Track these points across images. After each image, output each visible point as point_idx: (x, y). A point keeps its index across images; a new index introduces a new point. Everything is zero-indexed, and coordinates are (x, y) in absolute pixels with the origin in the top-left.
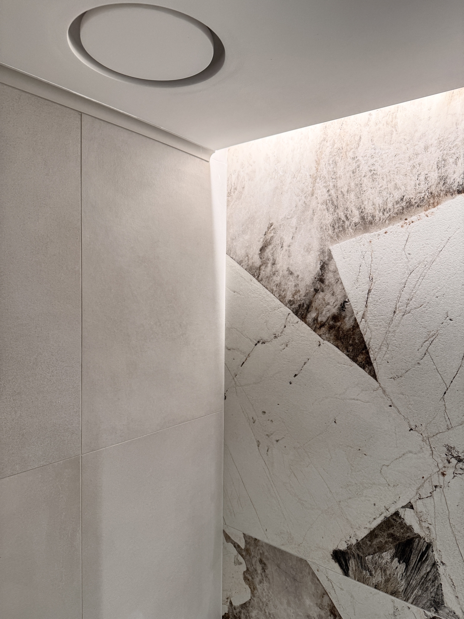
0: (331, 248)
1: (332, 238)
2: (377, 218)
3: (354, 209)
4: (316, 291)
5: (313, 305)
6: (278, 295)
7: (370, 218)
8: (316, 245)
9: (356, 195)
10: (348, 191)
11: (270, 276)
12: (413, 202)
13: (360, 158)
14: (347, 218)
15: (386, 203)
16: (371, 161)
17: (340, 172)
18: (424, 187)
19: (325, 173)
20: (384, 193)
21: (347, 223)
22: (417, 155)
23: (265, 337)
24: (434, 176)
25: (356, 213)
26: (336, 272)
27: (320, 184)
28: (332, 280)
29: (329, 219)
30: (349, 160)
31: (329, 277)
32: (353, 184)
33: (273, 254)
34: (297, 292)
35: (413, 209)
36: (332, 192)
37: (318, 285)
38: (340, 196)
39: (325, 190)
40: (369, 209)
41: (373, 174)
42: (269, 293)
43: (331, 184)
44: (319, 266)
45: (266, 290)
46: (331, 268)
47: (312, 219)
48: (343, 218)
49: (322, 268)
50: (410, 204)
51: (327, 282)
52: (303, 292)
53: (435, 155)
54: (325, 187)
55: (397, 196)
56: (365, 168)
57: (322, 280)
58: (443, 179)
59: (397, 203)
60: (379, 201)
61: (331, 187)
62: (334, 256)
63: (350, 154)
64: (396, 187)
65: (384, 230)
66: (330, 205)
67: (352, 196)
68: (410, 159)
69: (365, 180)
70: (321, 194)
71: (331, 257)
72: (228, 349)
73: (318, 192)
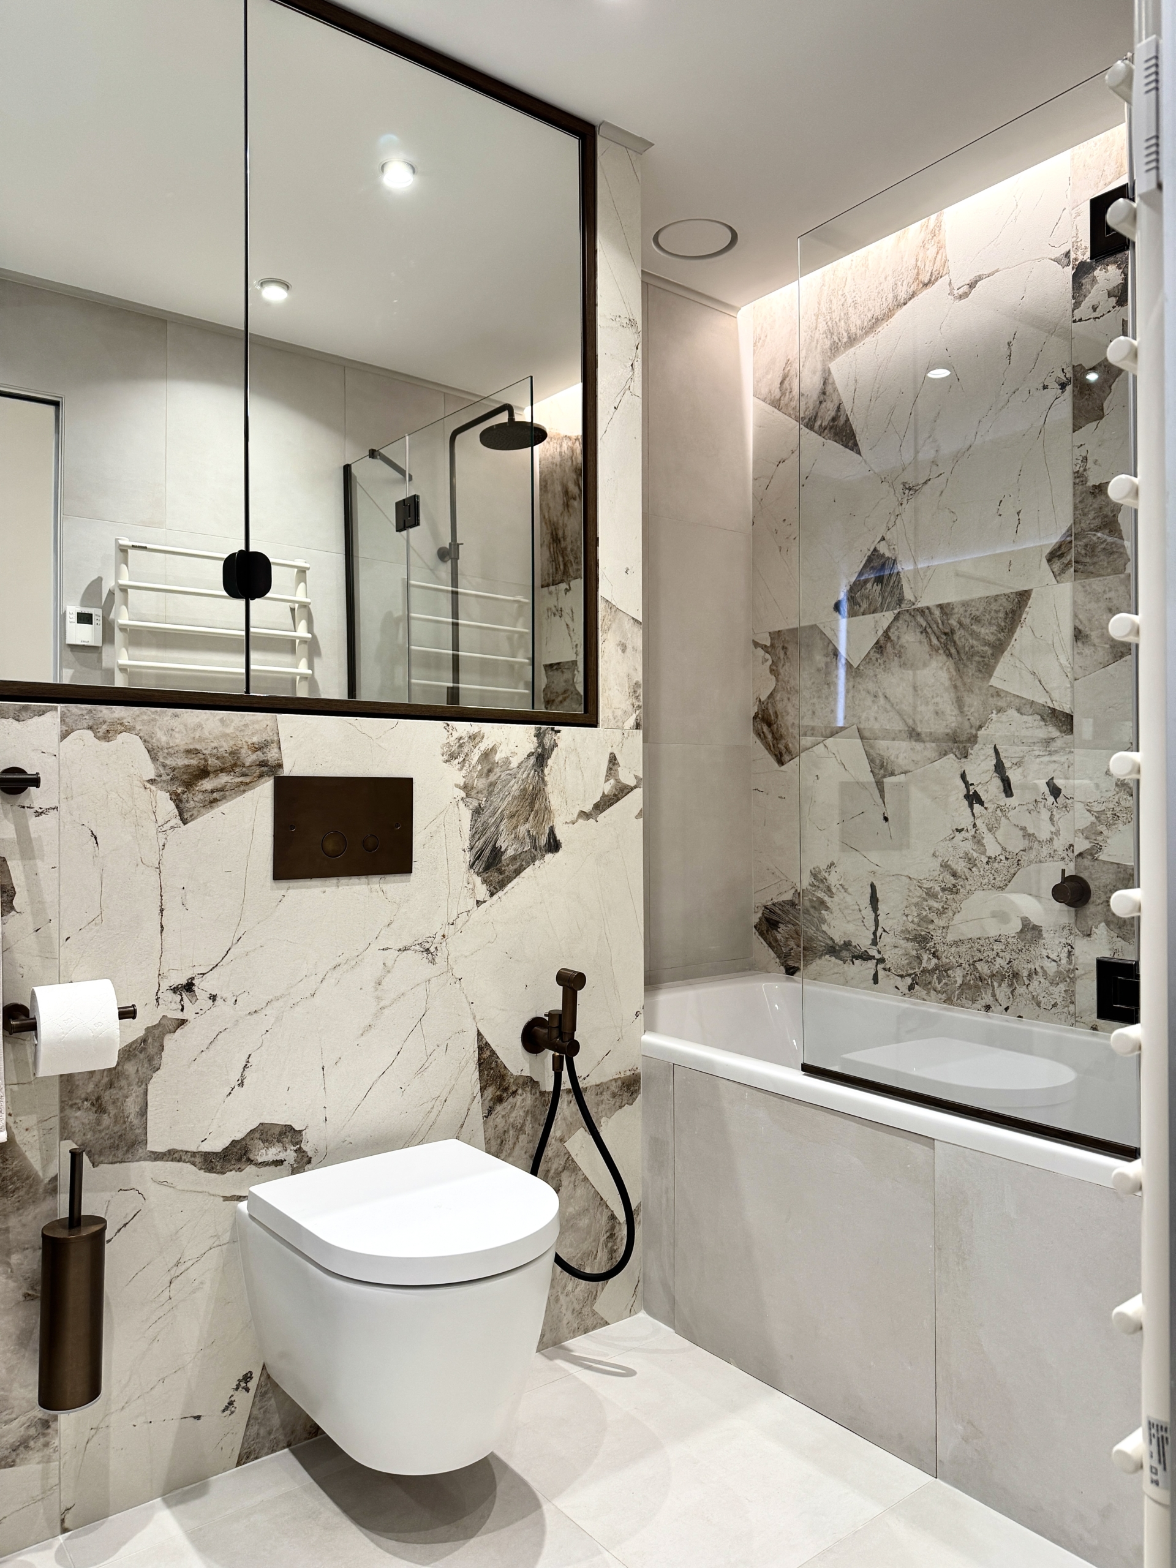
0: (830, 366)
1: (830, 358)
2: (858, 335)
3: (844, 332)
4: (821, 402)
5: (819, 415)
6: (793, 417)
7: (854, 336)
8: (819, 367)
9: (845, 322)
10: (839, 320)
11: (789, 403)
12: (879, 317)
13: (846, 294)
14: (840, 340)
15: (863, 322)
16: (854, 294)
17: (834, 308)
18: (885, 305)
19: (824, 310)
20: (862, 316)
21: (840, 344)
22: (881, 284)
23: (784, 456)
24: (891, 296)
25: (845, 334)
26: (833, 383)
27: (821, 319)
28: (831, 391)
29: (828, 343)
30: (840, 297)
31: (829, 389)
32: (842, 314)
33: (790, 384)
34: (807, 408)
35: (879, 322)
36: (829, 323)
37: (822, 398)
38: (835, 325)
39: (825, 323)
40: (853, 330)
41: (855, 303)
42: (787, 417)
43: (829, 318)
44: (822, 383)
45: (785, 416)
46: (830, 381)
47: (816, 347)
48: (837, 341)
49: (824, 383)
50: (877, 320)
51: (827, 394)
52: (811, 408)
53: (891, 281)
54: (824, 320)
55: (870, 315)
56: (850, 301)
57: (824, 393)
58: (895, 297)
59: (870, 321)
60: (859, 322)
61: (828, 320)
62: (832, 372)
63: (840, 293)
64: (869, 310)
65: (862, 343)
66: (828, 333)
67: (842, 322)
68: (877, 288)
69: (850, 309)
70: (822, 327)
71: (830, 373)
72: (755, 479)
73: (820, 326)
